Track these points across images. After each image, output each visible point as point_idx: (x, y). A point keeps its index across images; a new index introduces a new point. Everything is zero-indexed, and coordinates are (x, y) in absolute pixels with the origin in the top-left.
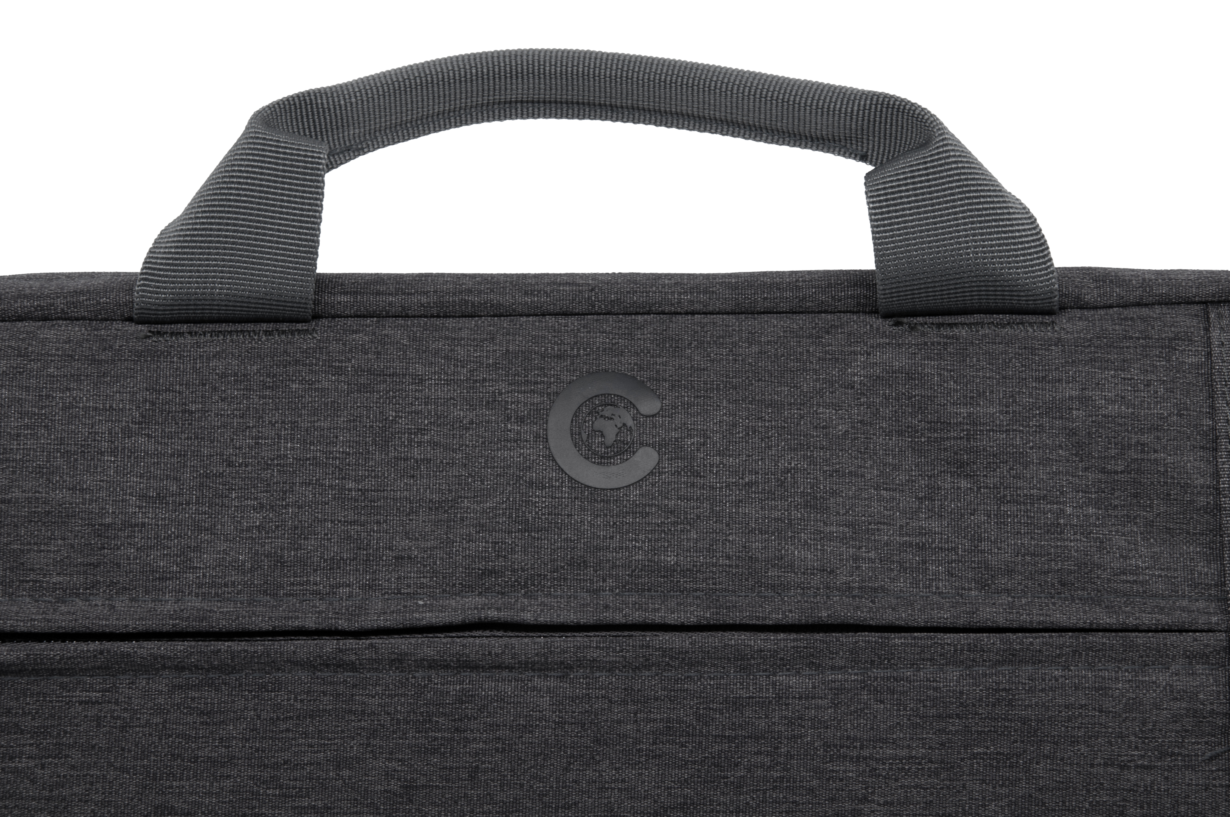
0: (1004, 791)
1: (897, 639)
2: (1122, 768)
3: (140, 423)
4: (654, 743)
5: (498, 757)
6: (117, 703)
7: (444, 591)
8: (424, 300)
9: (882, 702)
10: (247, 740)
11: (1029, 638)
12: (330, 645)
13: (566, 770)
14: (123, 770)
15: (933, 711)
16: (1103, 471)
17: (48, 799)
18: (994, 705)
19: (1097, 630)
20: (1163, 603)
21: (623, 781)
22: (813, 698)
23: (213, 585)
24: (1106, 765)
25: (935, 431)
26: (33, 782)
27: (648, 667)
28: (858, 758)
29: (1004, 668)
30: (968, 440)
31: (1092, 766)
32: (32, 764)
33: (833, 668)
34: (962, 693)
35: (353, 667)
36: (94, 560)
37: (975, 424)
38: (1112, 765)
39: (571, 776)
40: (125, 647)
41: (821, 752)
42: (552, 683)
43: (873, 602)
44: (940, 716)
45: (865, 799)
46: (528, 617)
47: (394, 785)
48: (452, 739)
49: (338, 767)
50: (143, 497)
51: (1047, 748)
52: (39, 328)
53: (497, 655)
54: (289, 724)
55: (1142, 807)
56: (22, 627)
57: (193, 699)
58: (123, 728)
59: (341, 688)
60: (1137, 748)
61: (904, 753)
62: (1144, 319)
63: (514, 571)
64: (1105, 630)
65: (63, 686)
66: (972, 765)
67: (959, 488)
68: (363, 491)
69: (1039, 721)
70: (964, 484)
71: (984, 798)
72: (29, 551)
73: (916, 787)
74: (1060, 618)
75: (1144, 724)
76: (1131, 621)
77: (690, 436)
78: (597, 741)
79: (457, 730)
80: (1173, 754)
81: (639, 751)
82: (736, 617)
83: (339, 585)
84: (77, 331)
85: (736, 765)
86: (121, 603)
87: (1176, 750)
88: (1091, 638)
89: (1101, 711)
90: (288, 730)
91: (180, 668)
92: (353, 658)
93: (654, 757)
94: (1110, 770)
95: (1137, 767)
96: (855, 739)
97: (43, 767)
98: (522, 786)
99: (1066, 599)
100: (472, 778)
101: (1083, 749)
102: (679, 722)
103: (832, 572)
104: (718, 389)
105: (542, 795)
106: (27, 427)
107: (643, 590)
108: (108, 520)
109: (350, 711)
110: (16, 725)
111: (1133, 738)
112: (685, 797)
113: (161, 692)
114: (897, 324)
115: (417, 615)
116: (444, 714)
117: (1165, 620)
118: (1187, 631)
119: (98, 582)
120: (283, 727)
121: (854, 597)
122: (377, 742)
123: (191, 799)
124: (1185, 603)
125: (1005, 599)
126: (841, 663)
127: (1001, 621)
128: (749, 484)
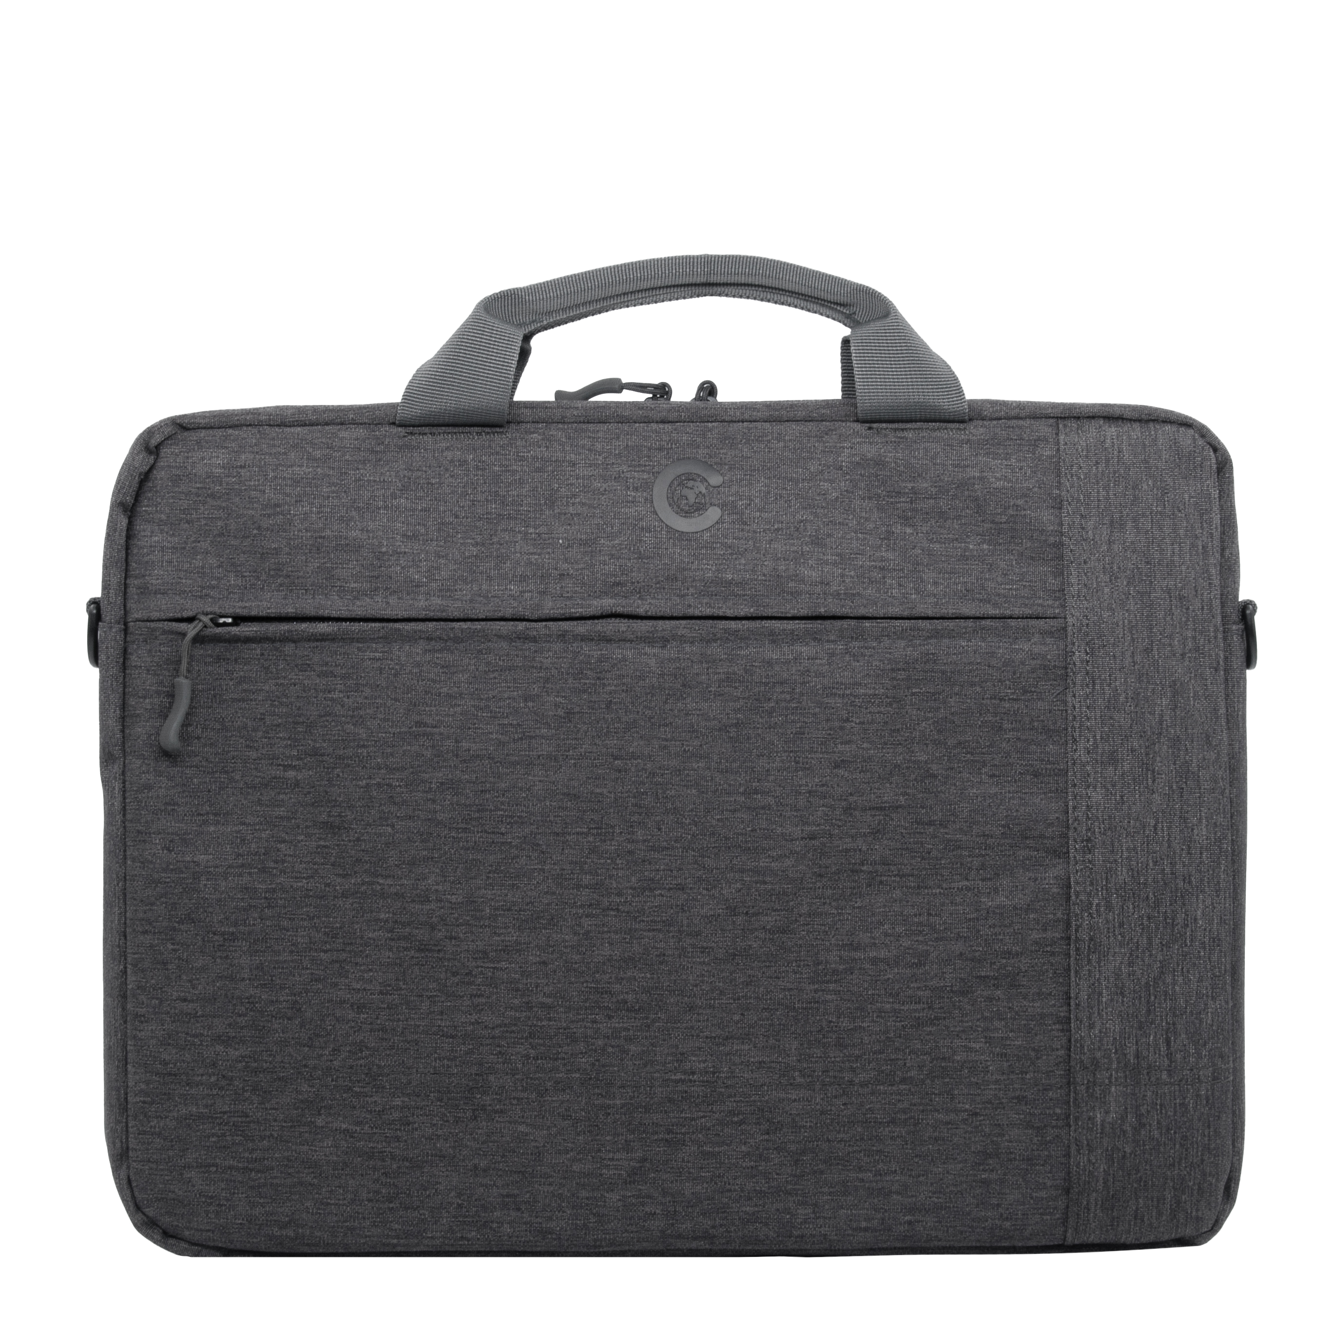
0: (930, 715)
1: (867, 624)
2: (1001, 700)
3: (402, 490)
4: (719, 687)
5: (624, 694)
6: (392, 660)
7: (590, 595)
8: (575, 413)
9: (858, 661)
10: (471, 683)
11: (946, 623)
12: (521, 626)
13: (666, 702)
14: (396, 700)
15: (889, 667)
16: (993, 522)
17: (352, 717)
18: (925, 663)
19: (988, 618)
20: (1027, 602)
21: (700, 710)
22: (816, 659)
23: (449, 590)
24: (991, 698)
25: (892, 497)
26: (343, 706)
27: (715, 641)
28: (843, 695)
29: (933, 641)
30: (912, 503)
31: (983, 699)
32: (341, 695)
33: (828, 641)
34: (906, 655)
35: (534, 640)
36: (376, 574)
37: (916, 493)
38: (995, 698)
39: (668, 707)
40: (397, 625)
41: (820, 692)
42: (655, 650)
43: (852, 602)
44: (892, 670)
45: (847, 720)
46: (641, 611)
47: (561, 712)
48: (595, 684)
49: (526, 700)
50: (404, 535)
51: (957, 689)
52: (339, 430)
53: (623, 632)
54: (496, 674)
55: (1012, 723)
56: (334, 614)
57: (437, 658)
58: (395, 675)
59: (527, 653)
60: (1010, 688)
61: (871, 692)
62: (1020, 427)
63: (633, 583)
64: (992, 618)
65: (359, 649)
66: (911, 700)
67: (905, 533)
68: (539, 534)
69: (952, 672)
70: (909, 530)
71: (918, 719)
72: (336, 568)
73: (878, 713)
74: (966, 611)
75: (1014, 673)
76: (1008, 613)
77: (741, 500)
78: (684, 685)
79: (599, 678)
80: (1031, 692)
81: (710, 692)
82: (769, 612)
83: (524, 592)
84: (361, 432)
85: (769, 700)
86: (393, 600)
87: (1033, 689)
88: (983, 622)
89: (989, 666)
90: (495, 678)
91: (429, 639)
92: (535, 633)
93: (719, 695)
94: (993, 701)
95: (1009, 699)
96: (842, 684)
97: (348, 697)
98: (638, 712)
99: (969, 599)
100: (608, 707)
101: (978, 689)
102: (735, 674)
103: (828, 584)
104: (758, 470)
105: (650, 718)
106: (333, 492)
107: (712, 595)
108: (384, 550)
109: (533, 667)
110: (331, 672)
111: (1007, 682)
112: (738, 719)
113: (418, 654)
114: (870, 428)
115: (573, 610)
116: (591, 669)
117: (1028, 611)
118: (1041, 618)
119: (379, 587)
120: (492, 676)
121: (841, 599)
122: (549, 685)
123: (437, 718)
124: (1040, 601)
125: (932, 600)
126: (832, 638)
127: (930, 613)
128: (778, 530)
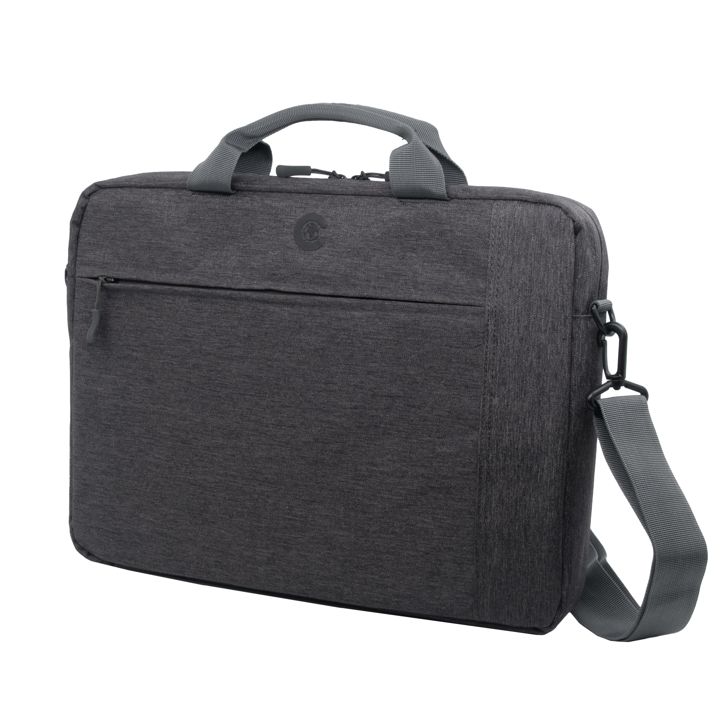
0: (416, 351)
1: (387, 303)
2: (451, 347)
3: (186, 222)
4: (316, 329)
5: (273, 330)
6: (175, 304)
7: (262, 279)
8: (266, 187)
9: (381, 322)
10: (208, 318)
11: (425, 305)
12: (229, 292)
13: (291, 335)
14: (176, 323)
15: (396, 326)
16: (455, 254)
17: (159, 330)
18: (414, 325)
19: (446, 304)
20: (468, 297)
21: (306, 340)
22: (361, 319)
23: (202, 272)
24: (446, 346)
25: (407, 237)
26: (155, 324)
27: (316, 306)
28: (373, 338)
29: (419, 314)
30: (417, 241)
31: (442, 346)
32: (155, 319)
33: (368, 310)
34: (404, 321)
35: (235, 299)
36: (172, 262)
37: (419, 236)
38: (448, 346)
39: (292, 337)
40: (176, 288)
41: (362, 336)
42: (289, 309)
43: (381, 291)
44: (397, 327)
45: (374, 351)
46: (282, 289)
47: (246, 335)
48: (261, 323)
49: (232, 328)
50: (185, 244)
51: (429, 340)
52: (164, 191)
53: (272, 299)
54: (219, 315)
55: (456, 359)
56: (152, 280)
57: (194, 305)
58: (176, 311)
59: (233, 305)
60: (455, 341)
61: (386, 338)
62: (474, 204)
63: (281, 274)
64: (448, 304)
65: (163, 298)
66: (407, 343)
67: (412, 256)
68: (244, 247)
69: (427, 331)
70: (414, 255)
71: (410, 353)
72: (156, 258)
73: (390, 348)
74: (435, 299)
75: (457, 334)
76: (456, 302)
77: (334, 235)
78: (300, 327)
79: (262, 321)
80: (466, 344)
81: (312, 331)
82: (340, 293)
83: (235, 275)
84: (173, 193)
85: (338, 338)
86: (178, 275)
87: (467, 343)
88: (443, 306)
89: (445, 329)
90: (219, 316)
91: (191, 296)
92: (235, 296)
93: (316, 333)
94: (447, 347)
95: (455, 347)
96: (372, 332)
97: (157, 320)
98: (279, 339)
99: (439, 294)
100: (266, 335)
101: (439, 340)
102: (323, 323)
103: (370, 281)
104: (344, 221)
105: (284, 342)
106: (157, 221)
107: (316, 283)
108: (176, 251)
109: (235, 312)
110: (151, 307)
111: (454, 338)
112: (323, 346)
113: (186, 302)
114: (401, 201)
115: (253, 286)
116: (259, 316)
117: (466, 302)
118: (473, 306)
119: (172, 269)
120: (218, 315)
121: (376, 289)
122: (242, 322)
123: (193, 333)
124: (474, 297)
125: (420, 292)
126: (370, 309)
127: (418, 299)
128: (349, 252)
